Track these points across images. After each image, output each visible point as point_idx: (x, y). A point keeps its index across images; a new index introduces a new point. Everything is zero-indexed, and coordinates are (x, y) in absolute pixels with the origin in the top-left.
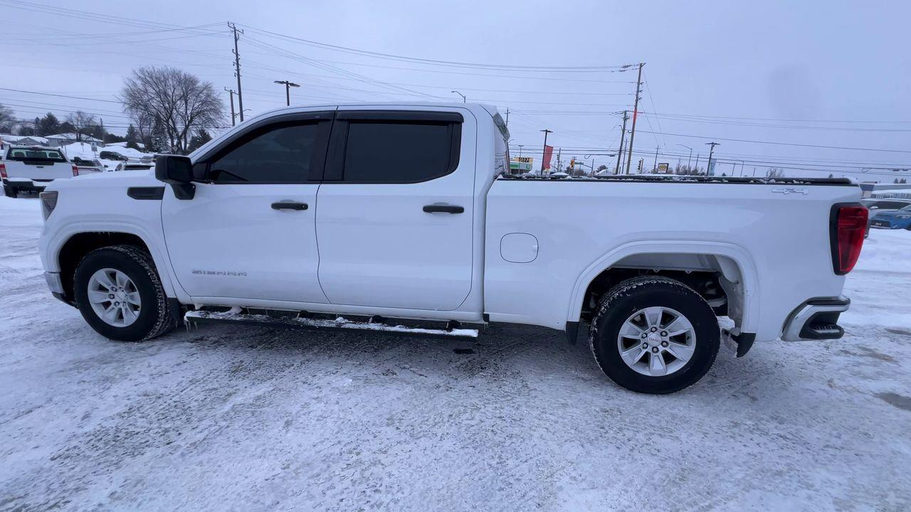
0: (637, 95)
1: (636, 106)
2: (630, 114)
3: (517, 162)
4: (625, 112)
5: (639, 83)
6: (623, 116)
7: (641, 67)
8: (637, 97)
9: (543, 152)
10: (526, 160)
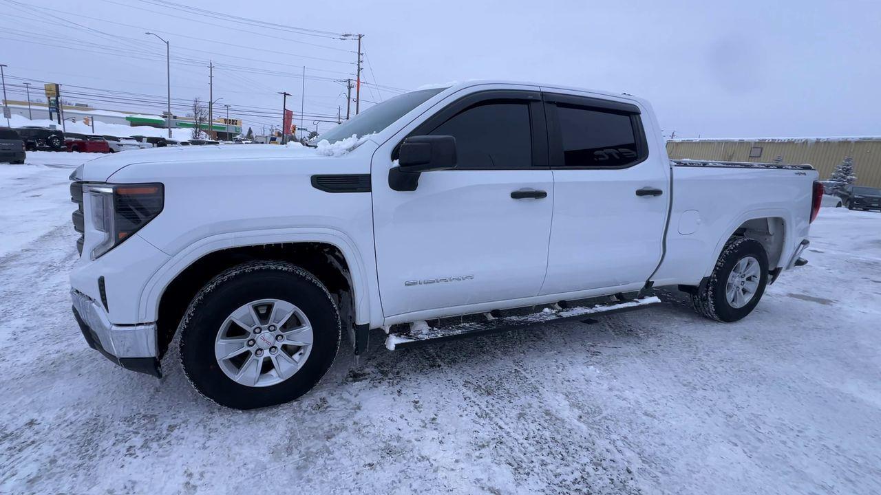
0: (359, 65)
1: (358, 76)
2: (354, 83)
3: (222, 124)
4: (349, 81)
5: (359, 54)
6: (347, 84)
7: (360, 37)
8: (359, 67)
9: (282, 116)
10: (234, 122)
